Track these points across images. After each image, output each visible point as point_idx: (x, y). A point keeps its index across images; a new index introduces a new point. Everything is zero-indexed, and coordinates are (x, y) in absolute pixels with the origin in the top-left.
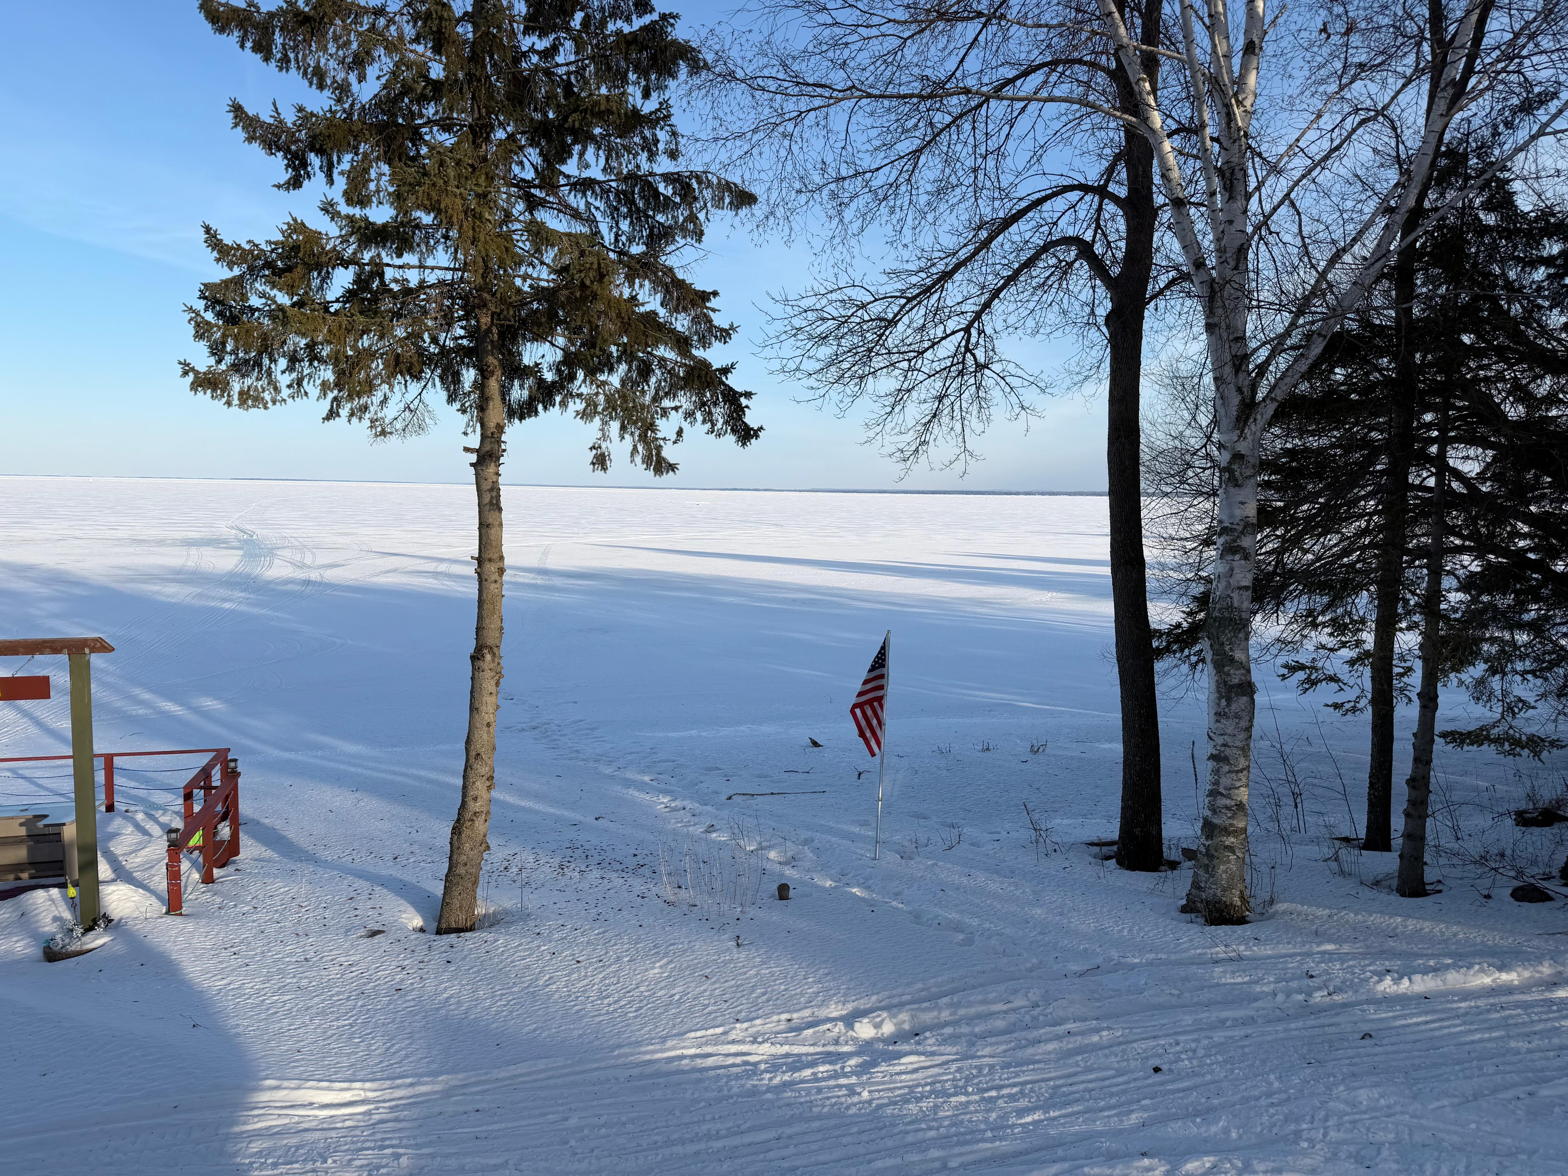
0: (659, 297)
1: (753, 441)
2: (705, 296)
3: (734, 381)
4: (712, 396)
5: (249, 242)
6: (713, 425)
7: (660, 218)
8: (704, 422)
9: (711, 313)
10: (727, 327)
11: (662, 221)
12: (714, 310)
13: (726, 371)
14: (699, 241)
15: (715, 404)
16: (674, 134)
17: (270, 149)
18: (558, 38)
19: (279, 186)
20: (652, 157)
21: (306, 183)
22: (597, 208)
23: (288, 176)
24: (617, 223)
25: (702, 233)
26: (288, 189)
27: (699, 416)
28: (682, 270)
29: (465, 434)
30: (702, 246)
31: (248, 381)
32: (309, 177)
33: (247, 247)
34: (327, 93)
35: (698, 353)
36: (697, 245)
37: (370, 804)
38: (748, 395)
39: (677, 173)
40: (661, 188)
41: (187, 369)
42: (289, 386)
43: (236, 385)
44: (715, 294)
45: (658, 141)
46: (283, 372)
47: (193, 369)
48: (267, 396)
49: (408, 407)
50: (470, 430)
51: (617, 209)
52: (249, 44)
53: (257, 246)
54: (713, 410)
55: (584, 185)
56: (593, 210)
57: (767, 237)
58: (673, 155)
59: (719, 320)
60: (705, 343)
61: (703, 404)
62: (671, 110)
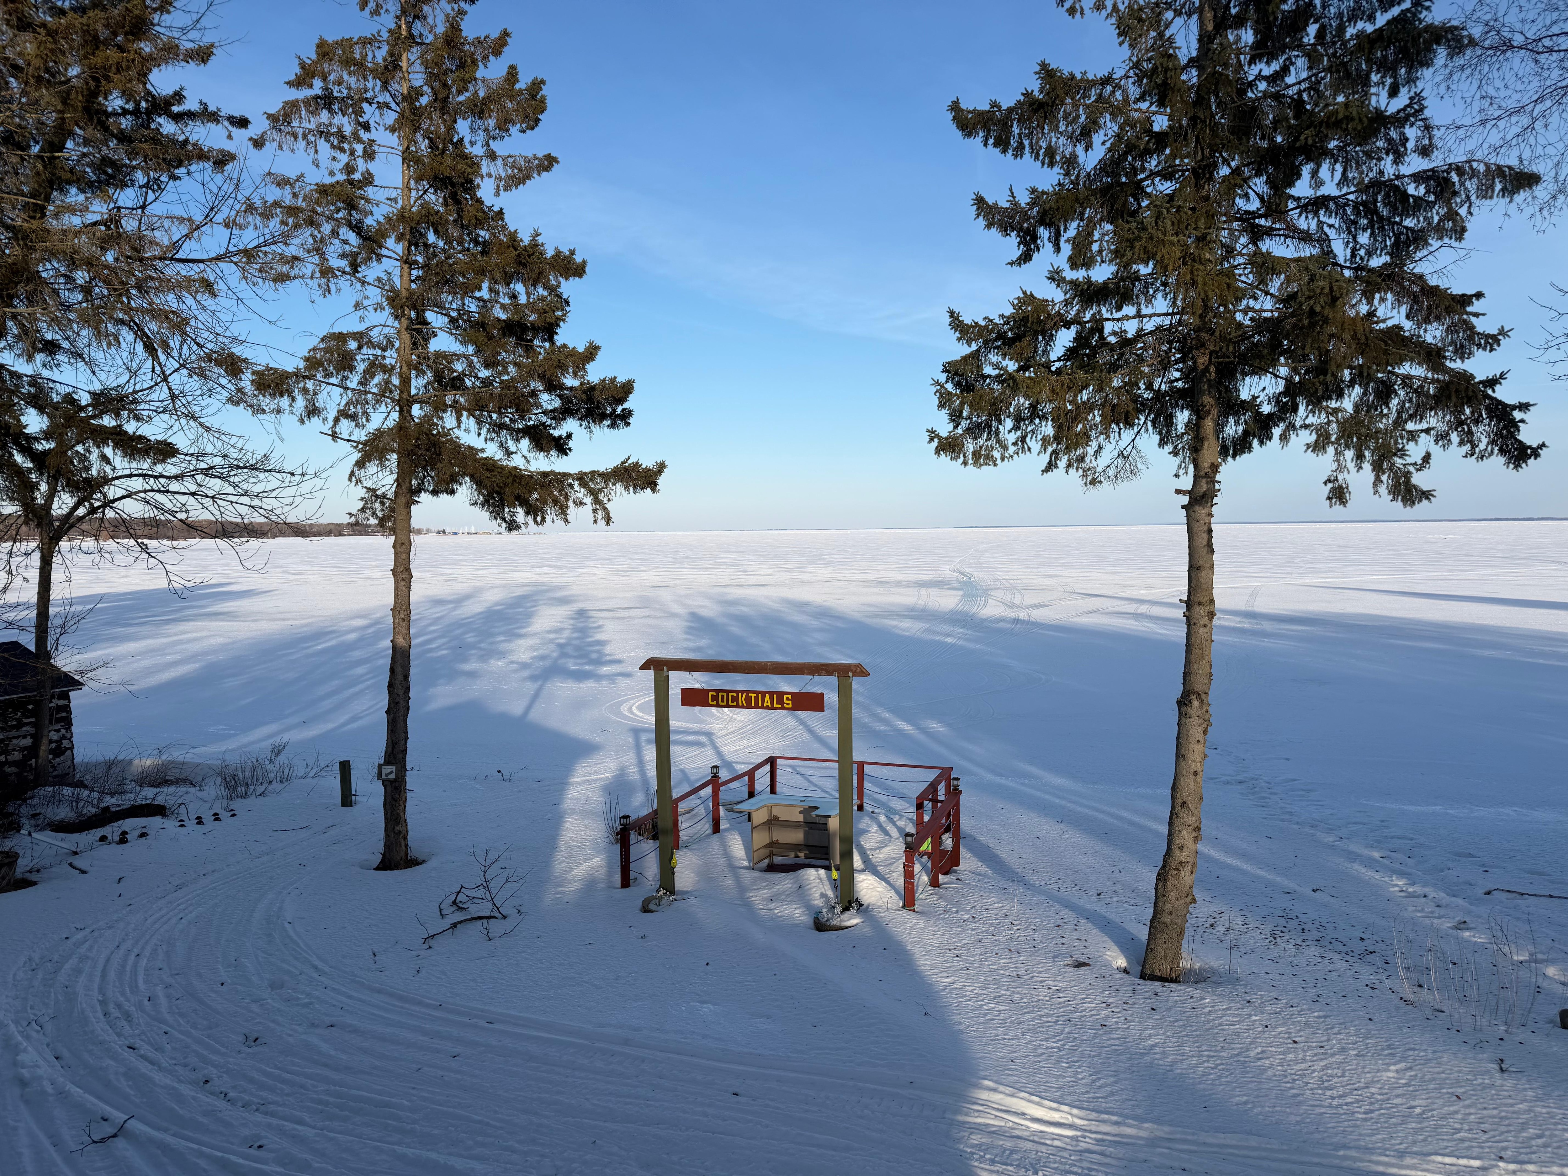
0: (1404, 309)
1: (1531, 461)
2: (1464, 300)
3: (1503, 393)
4: (1472, 413)
5: (985, 318)
6: (1474, 446)
7: (1409, 222)
8: (1461, 443)
9: (1473, 319)
10: (1496, 332)
11: (1411, 225)
12: (1477, 315)
13: (1492, 382)
14: (1460, 239)
15: (1477, 422)
16: (1428, 128)
17: (1006, 231)
18: (1289, 58)
19: (1011, 264)
20: (1398, 158)
21: (1035, 256)
22: (1331, 226)
23: (1020, 252)
24: (1354, 237)
25: (1464, 230)
26: (1020, 264)
27: (1454, 437)
28: (1435, 276)
29: (1177, 476)
30: (1464, 244)
31: (981, 442)
32: (1038, 250)
33: (983, 323)
34: (1057, 169)
35: (1456, 365)
36: (1455, 244)
37: (1075, 837)
38: (1524, 407)
39: (1432, 170)
40: (1411, 190)
41: (933, 435)
42: (1014, 444)
43: (970, 446)
44: (1479, 295)
45: (1407, 140)
46: (1010, 431)
47: (938, 436)
48: (996, 454)
49: (1121, 454)
50: (1181, 472)
51: (1354, 222)
52: (991, 141)
53: (991, 321)
54: (1474, 429)
55: (1316, 205)
56: (1326, 229)
57: (1554, 219)
58: (1425, 151)
59: (1481, 325)
60: (1462, 353)
61: (1461, 423)
62: (1424, 103)
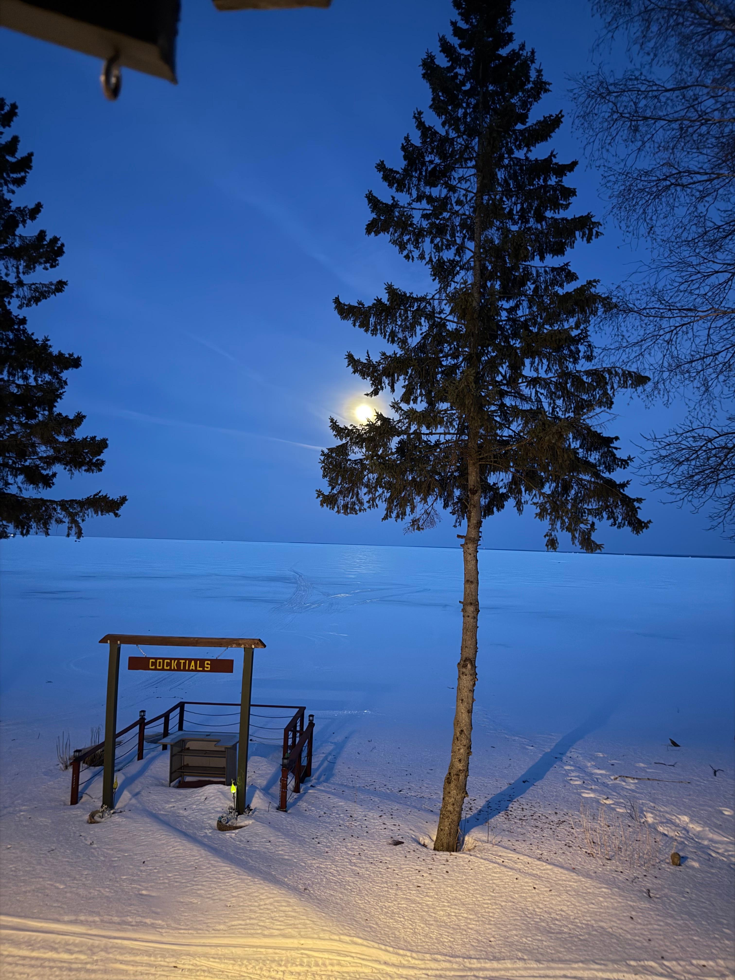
0: (578, 442)
1: (644, 530)
2: (610, 440)
3: (628, 492)
4: (613, 501)
5: (351, 425)
6: (615, 521)
8: (608, 518)
9: (614, 451)
10: (626, 458)
11: (585, 398)
12: (616, 448)
13: (623, 485)
15: (616, 507)
16: (590, 346)
17: (364, 376)
18: (519, 301)
19: (367, 395)
20: (576, 361)
22: (541, 394)
23: (373, 389)
24: (554, 401)
26: (371, 396)
27: (605, 515)
31: (348, 499)
32: (382, 389)
33: (350, 428)
34: (395, 345)
35: (606, 475)
38: (639, 500)
40: (584, 378)
41: (320, 493)
42: (368, 502)
43: (341, 501)
44: (617, 438)
45: (580, 351)
46: (365, 494)
47: (323, 494)
48: (357, 507)
49: (426, 512)
51: (555, 393)
52: (357, 324)
53: (354, 427)
54: (615, 511)
55: (534, 382)
56: (539, 395)
57: (653, 402)
58: (589, 358)
59: (619, 454)
60: (610, 469)
61: (607, 507)
62: (589, 333)
